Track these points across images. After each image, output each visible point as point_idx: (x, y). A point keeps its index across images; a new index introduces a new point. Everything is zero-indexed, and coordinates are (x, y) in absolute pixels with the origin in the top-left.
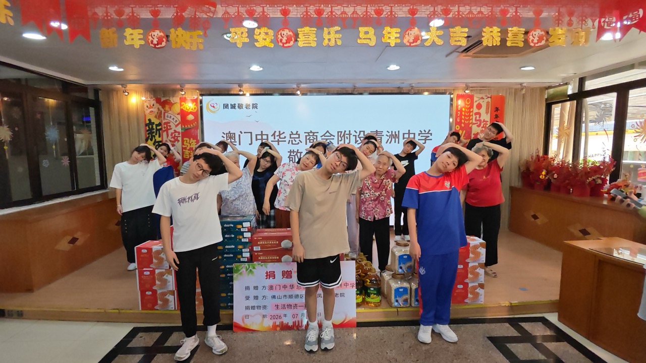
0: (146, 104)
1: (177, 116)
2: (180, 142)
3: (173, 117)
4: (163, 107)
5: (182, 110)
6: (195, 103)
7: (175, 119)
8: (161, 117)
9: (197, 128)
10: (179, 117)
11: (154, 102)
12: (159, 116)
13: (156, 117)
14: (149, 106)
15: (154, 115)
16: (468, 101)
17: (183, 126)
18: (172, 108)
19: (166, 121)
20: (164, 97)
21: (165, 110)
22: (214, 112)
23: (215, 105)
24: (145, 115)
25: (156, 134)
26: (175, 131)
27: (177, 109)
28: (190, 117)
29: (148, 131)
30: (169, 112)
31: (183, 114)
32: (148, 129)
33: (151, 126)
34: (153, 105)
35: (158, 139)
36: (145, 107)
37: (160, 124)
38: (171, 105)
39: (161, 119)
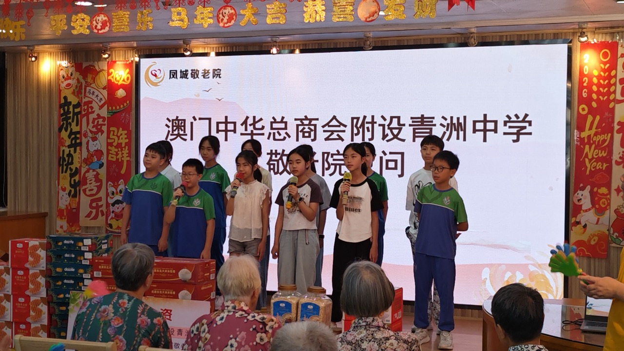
0: (62, 73)
1: (101, 91)
2: (105, 134)
3: (96, 93)
4: (85, 77)
5: (109, 81)
6: (128, 70)
7: (100, 96)
8: (81, 94)
9: (128, 110)
10: (105, 93)
11: (73, 69)
12: (78, 91)
13: (73, 93)
14: (66, 76)
15: (71, 90)
16: (605, 55)
17: (110, 108)
18: (97, 79)
19: (86, 99)
20: (87, 61)
21: (86, 82)
23: (158, 73)
24: (60, 91)
25: (73, 121)
26: (98, 115)
27: (103, 80)
28: (121, 93)
29: (62, 115)
30: (92, 86)
31: (111, 87)
32: (62, 112)
33: (66, 108)
34: (71, 75)
35: (76, 129)
36: (61, 77)
37: (78, 105)
38: (96, 73)
39: (80, 96)
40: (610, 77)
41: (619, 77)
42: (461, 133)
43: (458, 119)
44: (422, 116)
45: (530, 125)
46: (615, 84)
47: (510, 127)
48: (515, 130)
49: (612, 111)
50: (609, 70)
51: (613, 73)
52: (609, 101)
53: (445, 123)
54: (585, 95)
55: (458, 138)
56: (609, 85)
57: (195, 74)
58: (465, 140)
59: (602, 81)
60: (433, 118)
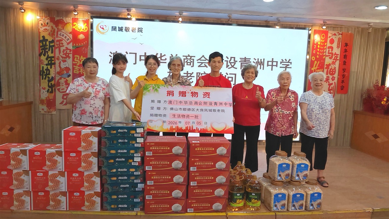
0: (40, 22)
1: (68, 34)
2: (71, 59)
3: (65, 35)
4: (57, 26)
5: (74, 29)
6: (86, 24)
7: (68, 37)
8: (55, 35)
9: (86, 46)
10: (71, 36)
11: (48, 21)
12: (52, 33)
13: (49, 34)
14: (43, 24)
15: (47, 33)
16: (323, 36)
17: (74, 44)
18: (65, 27)
19: (58, 39)
20: (58, 16)
21: (58, 29)
22: (103, 33)
23: (104, 27)
24: (39, 33)
25: (49, 50)
26: (66, 48)
27: (69, 28)
28: (81, 37)
29: (41, 47)
30: (62, 31)
31: (75, 33)
32: (41, 45)
33: (44, 43)
34: (47, 24)
35: (51, 55)
36: (40, 25)
37: (53, 41)
38: (65, 24)
39: (54, 36)
40: (324, 46)
41: (328, 46)
42: (262, 66)
43: (261, 60)
44: (245, 57)
45: (291, 64)
46: (326, 49)
47: (283, 65)
48: (285, 66)
49: (324, 59)
50: (324, 43)
51: (326, 44)
52: (323, 56)
53: (255, 61)
54: (314, 52)
55: (260, 68)
56: (324, 49)
57: (127, 30)
58: (263, 69)
59: (321, 47)
60: (250, 59)
